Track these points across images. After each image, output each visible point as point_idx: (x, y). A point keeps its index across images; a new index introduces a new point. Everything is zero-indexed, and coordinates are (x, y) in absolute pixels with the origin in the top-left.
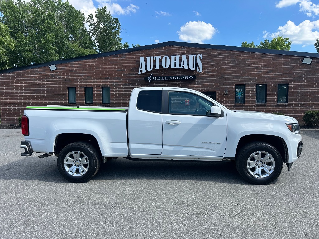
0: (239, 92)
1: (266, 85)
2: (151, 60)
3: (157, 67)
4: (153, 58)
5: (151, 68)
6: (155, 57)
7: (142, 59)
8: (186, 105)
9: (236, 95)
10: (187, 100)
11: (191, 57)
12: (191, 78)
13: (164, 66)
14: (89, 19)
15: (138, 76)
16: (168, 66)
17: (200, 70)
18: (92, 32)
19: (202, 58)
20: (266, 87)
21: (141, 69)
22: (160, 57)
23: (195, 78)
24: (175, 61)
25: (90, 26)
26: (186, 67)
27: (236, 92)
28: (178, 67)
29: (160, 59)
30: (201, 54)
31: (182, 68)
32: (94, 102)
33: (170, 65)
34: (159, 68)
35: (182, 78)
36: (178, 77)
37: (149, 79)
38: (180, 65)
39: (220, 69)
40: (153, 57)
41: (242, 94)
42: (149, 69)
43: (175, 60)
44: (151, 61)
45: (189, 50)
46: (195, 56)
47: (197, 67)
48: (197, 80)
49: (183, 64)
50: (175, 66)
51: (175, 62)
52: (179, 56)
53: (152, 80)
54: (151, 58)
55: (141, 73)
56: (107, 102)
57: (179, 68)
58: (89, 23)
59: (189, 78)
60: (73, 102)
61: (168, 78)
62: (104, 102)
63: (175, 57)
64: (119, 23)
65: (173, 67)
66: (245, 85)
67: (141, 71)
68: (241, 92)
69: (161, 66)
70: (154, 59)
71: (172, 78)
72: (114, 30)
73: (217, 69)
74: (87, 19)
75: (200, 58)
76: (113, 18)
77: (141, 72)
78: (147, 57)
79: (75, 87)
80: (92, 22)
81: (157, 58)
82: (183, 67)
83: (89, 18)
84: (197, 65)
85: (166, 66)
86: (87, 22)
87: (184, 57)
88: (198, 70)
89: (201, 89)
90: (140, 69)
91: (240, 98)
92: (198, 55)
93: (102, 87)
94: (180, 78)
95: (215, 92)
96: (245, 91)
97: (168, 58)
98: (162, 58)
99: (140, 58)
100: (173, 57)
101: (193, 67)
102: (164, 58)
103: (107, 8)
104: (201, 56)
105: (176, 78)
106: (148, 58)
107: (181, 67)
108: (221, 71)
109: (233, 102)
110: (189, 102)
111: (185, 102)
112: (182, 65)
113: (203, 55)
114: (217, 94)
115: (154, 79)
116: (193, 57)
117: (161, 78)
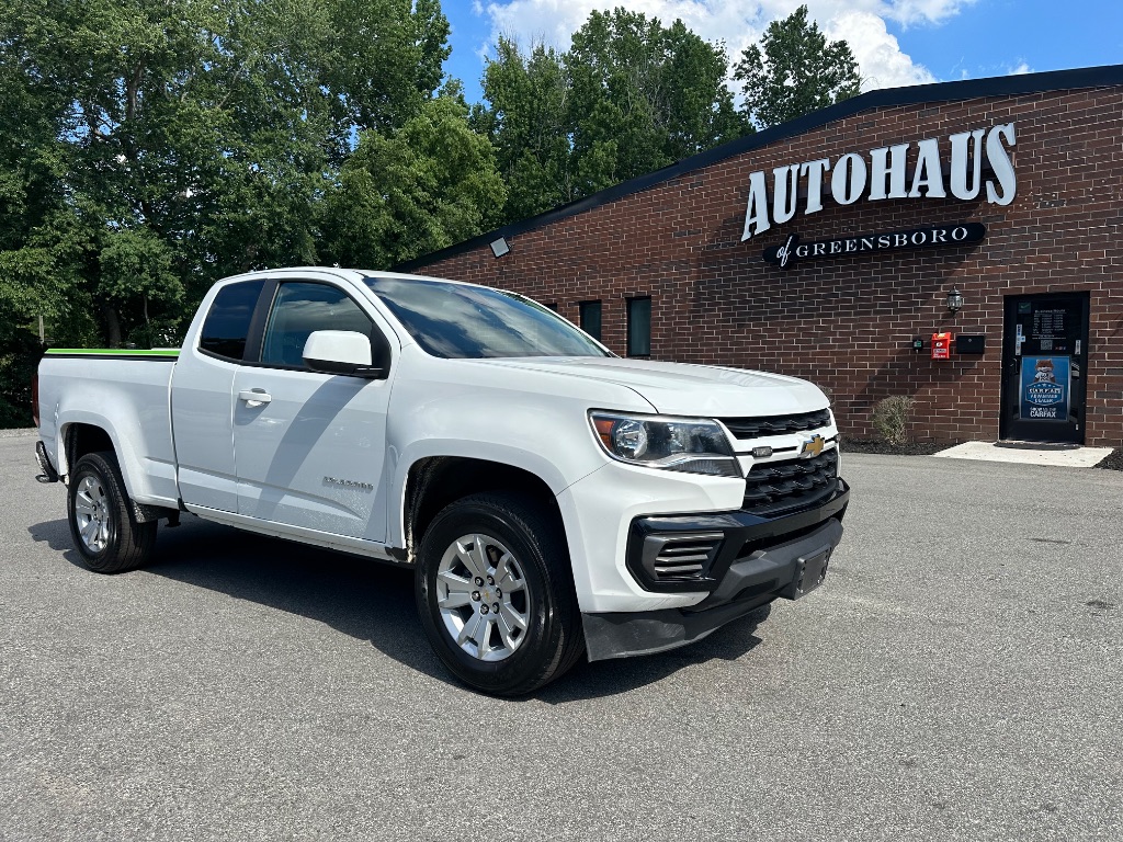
2: (789, 180)
4: (799, 171)
5: (788, 210)
6: (804, 166)
7: (757, 180)
8: (936, 356)
10: (942, 336)
11: (959, 142)
12: (960, 234)
13: (840, 197)
14: (746, 66)
15: (743, 249)
16: (856, 194)
18: (756, 110)
19: (1012, 141)
21: (753, 221)
22: (826, 162)
23: (978, 233)
24: (888, 171)
25: (746, 89)
26: (935, 190)
28: (898, 191)
29: (827, 168)
30: (1011, 126)
31: (918, 195)
33: (867, 190)
34: (820, 208)
35: (919, 238)
36: (901, 237)
38: (908, 186)
40: (798, 166)
42: (781, 217)
43: (888, 165)
44: (789, 185)
45: (959, 114)
46: (978, 134)
47: (989, 185)
49: (924, 177)
50: (888, 190)
51: (888, 176)
52: (907, 146)
53: (792, 256)
54: (790, 172)
55: (753, 235)
57: (904, 195)
58: (744, 82)
59: (948, 236)
61: (859, 244)
63: (889, 155)
64: (852, 59)
65: (877, 193)
67: (753, 227)
70: (803, 174)
71: (875, 243)
72: (836, 88)
74: (740, 67)
75: (1004, 142)
76: (826, 46)
77: (750, 230)
78: (775, 171)
80: (754, 76)
81: (815, 169)
82: (923, 189)
83: (744, 62)
84: (988, 173)
85: (848, 197)
86: (739, 76)
87: (929, 149)
88: (992, 197)
89: (1013, 283)
90: (749, 222)
92: (997, 130)
93: (630, 301)
94: (909, 239)
95: (1087, 294)
97: (858, 162)
98: (832, 166)
99: (752, 176)
100: (878, 155)
101: (969, 187)
102: (842, 163)
103: (806, 11)
104: (1009, 131)
105: (892, 241)
106: (781, 174)
107: (914, 193)
110: (950, 345)
111: (932, 344)
112: (917, 183)
113: (1016, 126)
114: (1095, 301)
115: (802, 253)
116: (971, 140)
117: (828, 249)
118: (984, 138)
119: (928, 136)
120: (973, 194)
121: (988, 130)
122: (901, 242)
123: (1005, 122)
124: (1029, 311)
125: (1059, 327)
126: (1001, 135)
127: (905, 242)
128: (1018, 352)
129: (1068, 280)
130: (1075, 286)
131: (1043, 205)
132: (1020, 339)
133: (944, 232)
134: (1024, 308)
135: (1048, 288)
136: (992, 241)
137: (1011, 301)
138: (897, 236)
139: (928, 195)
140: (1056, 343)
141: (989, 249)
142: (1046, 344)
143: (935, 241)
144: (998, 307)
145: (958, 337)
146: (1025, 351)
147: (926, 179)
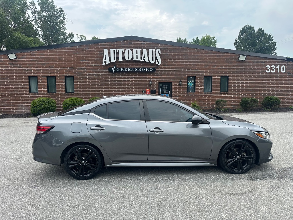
0: (190, 82)
1: (211, 77)
2: (114, 52)
3: (121, 59)
6: (118, 50)
7: (106, 51)
9: (188, 85)
10: (148, 90)
11: (151, 51)
12: (151, 70)
14: (31, 6)
15: (102, 67)
16: (130, 59)
17: (158, 63)
19: (160, 53)
20: (212, 78)
21: (105, 60)
22: (123, 50)
24: (137, 54)
26: (147, 60)
27: (188, 83)
28: (139, 59)
31: (143, 61)
32: (58, 92)
34: (122, 60)
35: (143, 70)
36: (140, 69)
37: (113, 69)
38: (141, 58)
41: (193, 85)
42: (113, 61)
44: (114, 54)
45: (149, 45)
46: (154, 50)
47: (156, 60)
48: (156, 72)
49: (144, 57)
50: (137, 59)
51: (137, 55)
52: (141, 50)
53: (116, 71)
54: (114, 51)
55: (105, 64)
56: (70, 92)
57: (141, 60)
59: (149, 70)
60: (35, 91)
61: (131, 70)
62: (68, 91)
63: (137, 51)
64: (64, 13)
65: (135, 59)
66: (195, 77)
67: (105, 62)
68: (192, 83)
69: (124, 58)
71: (135, 70)
73: (173, 63)
76: (57, 8)
78: (110, 49)
79: (37, 77)
82: (144, 60)
84: (156, 58)
85: (128, 59)
87: (145, 51)
88: (157, 63)
89: (160, 80)
90: (104, 61)
91: (191, 88)
92: (157, 50)
93: (66, 77)
94: (141, 70)
95: (171, 83)
96: (195, 81)
97: (130, 51)
98: (125, 51)
99: (104, 49)
100: (135, 51)
102: (127, 51)
104: (160, 50)
105: (138, 70)
106: (112, 50)
107: (143, 60)
109: (186, 91)
110: (150, 91)
112: (143, 58)
113: (161, 50)
114: (173, 84)
115: (118, 70)
116: (153, 51)
117: (124, 70)
118: (155, 51)
119: (145, 48)
120: (153, 62)
121: (156, 50)
122: (140, 70)
123: (159, 48)
124: (162, 86)
125: (167, 89)
126: (158, 51)
128: (160, 93)
129: (169, 80)
130: (170, 81)
131: (164, 66)
132: (161, 91)
134: (161, 85)
135: (166, 81)
137: (159, 83)
142: (165, 92)
144: (157, 84)
145: (151, 90)
146: (161, 93)
147: (145, 57)
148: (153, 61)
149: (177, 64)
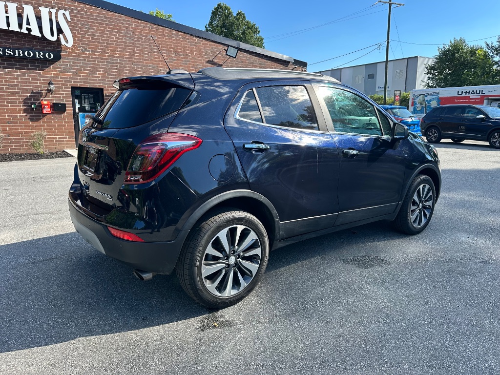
8: (45, 112)
10: (45, 102)
11: (44, 11)
12: (49, 56)
19: (69, 20)
23: (58, 58)
24: (7, 15)
26: (35, 33)
28: (14, 27)
30: (68, 12)
31: (27, 32)
35: (29, 54)
36: (19, 52)
38: (20, 26)
39: (107, 47)
43: (7, 12)
46: (53, 11)
47: (61, 36)
49: (28, 23)
50: (8, 25)
51: (7, 17)
52: (16, 5)
57: (19, 30)
59: (44, 56)
63: (6, 6)
65: (3, 26)
71: (4, 52)
73: (101, 46)
75: (66, 19)
82: (29, 30)
84: (60, 31)
88: (63, 42)
89: (74, 82)
92: (61, 12)
94: (23, 53)
95: (102, 90)
100: (1, 5)
104: (67, 13)
105: (15, 53)
107: (24, 31)
108: (108, 50)
110: (51, 107)
111: (42, 106)
112: (25, 26)
113: (70, 13)
114: (105, 93)
116: (50, 13)
118: (56, 14)
119: (28, 3)
120: (54, 39)
121: (57, 11)
122: (19, 54)
123: (65, 9)
124: (79, 94)
125: (92, 101)
126: (64, 14)
127: (22, 55)
128: (77, 111)
129: (95, 83)
130: (97, 86)
131: (82, 50)
132: (78, 106)
133: (42, 54)
134: (78, 92)
135: (88, 85)
136: (63, 62)
137: (74, 89)
138: (17, 51)
139: (32, 33)
140: (91, 108)
141: (62, 65)
142: (88, 108)
143: (37, 56)
144: (69, 91)
145: (53, 104)
146: (80, 111)
147: (30, 25)
148: (52, 34)
149: (111, 50)
